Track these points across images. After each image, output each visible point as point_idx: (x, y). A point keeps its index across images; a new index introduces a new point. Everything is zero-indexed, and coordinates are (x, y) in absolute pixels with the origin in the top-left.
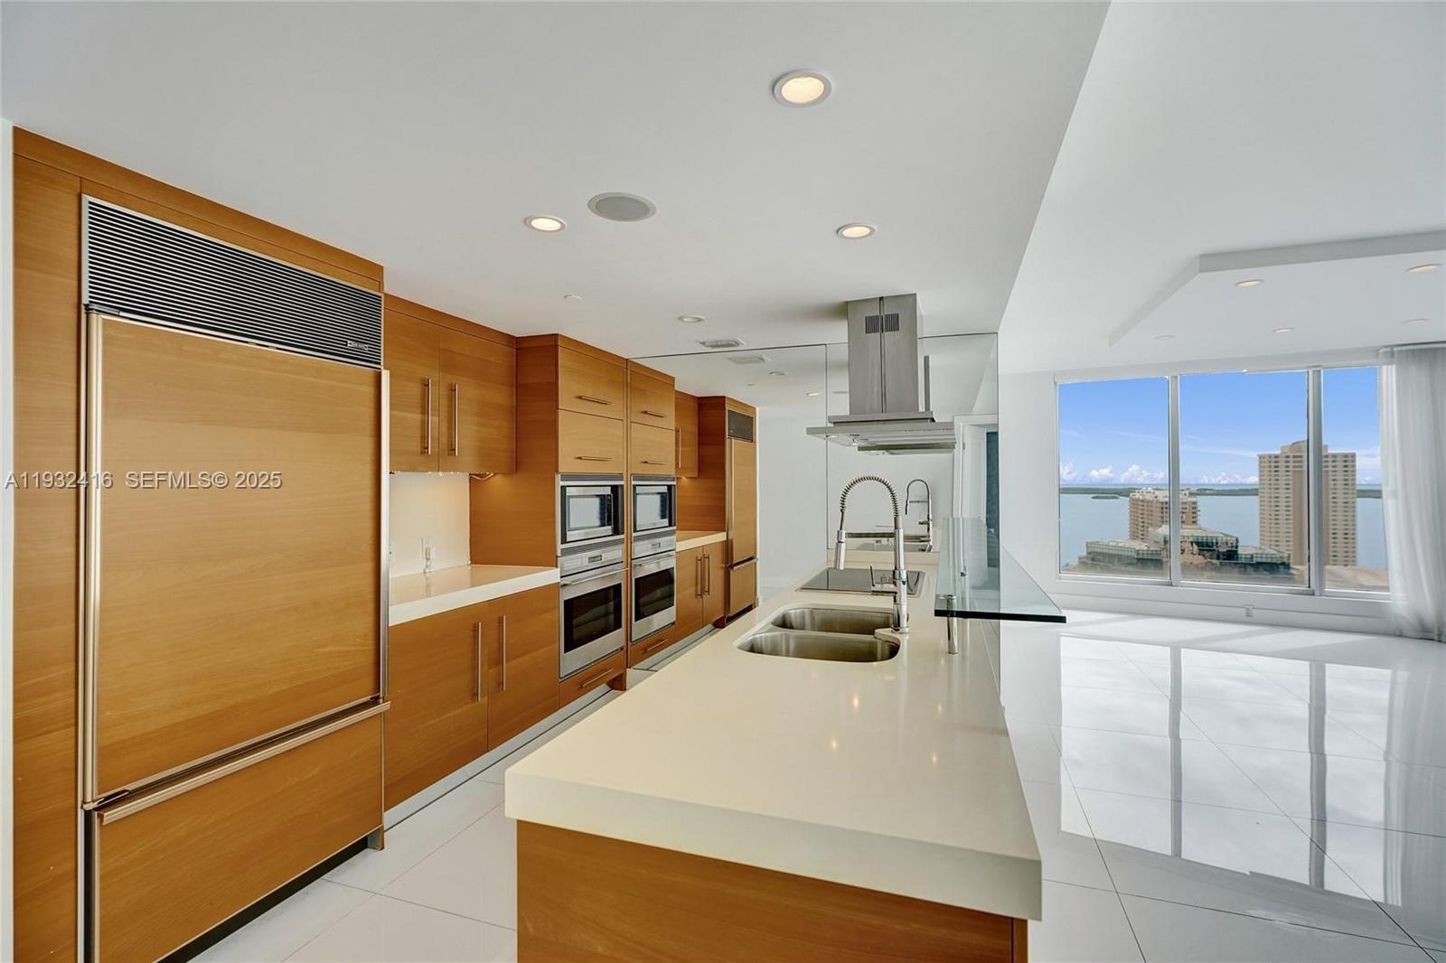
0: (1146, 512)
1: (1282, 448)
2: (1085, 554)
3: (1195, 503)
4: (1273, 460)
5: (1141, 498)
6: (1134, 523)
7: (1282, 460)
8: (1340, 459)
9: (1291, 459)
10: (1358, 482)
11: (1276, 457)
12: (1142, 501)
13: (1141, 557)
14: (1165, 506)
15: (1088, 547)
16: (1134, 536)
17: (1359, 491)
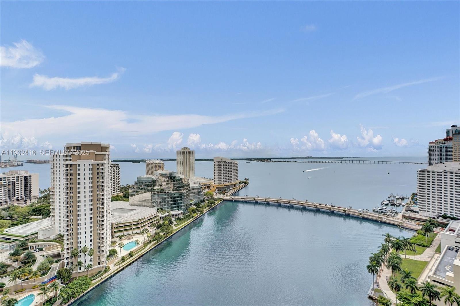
0: (151, 167)
1: (181, 149)
2: (137, 181)
3: (163, 163)
4: (179, 152)
5: (150, 162)
6: (147, 170)
7: (181, 152)
8: (192, 152)
9: (183, 152)
10: (195, 157)
11: (180, 151)
12: (150, 163)
13: (153, 180)
14: (156, 164)
15: (137, 178)
16: (147, 174)
17: (195, 159)
